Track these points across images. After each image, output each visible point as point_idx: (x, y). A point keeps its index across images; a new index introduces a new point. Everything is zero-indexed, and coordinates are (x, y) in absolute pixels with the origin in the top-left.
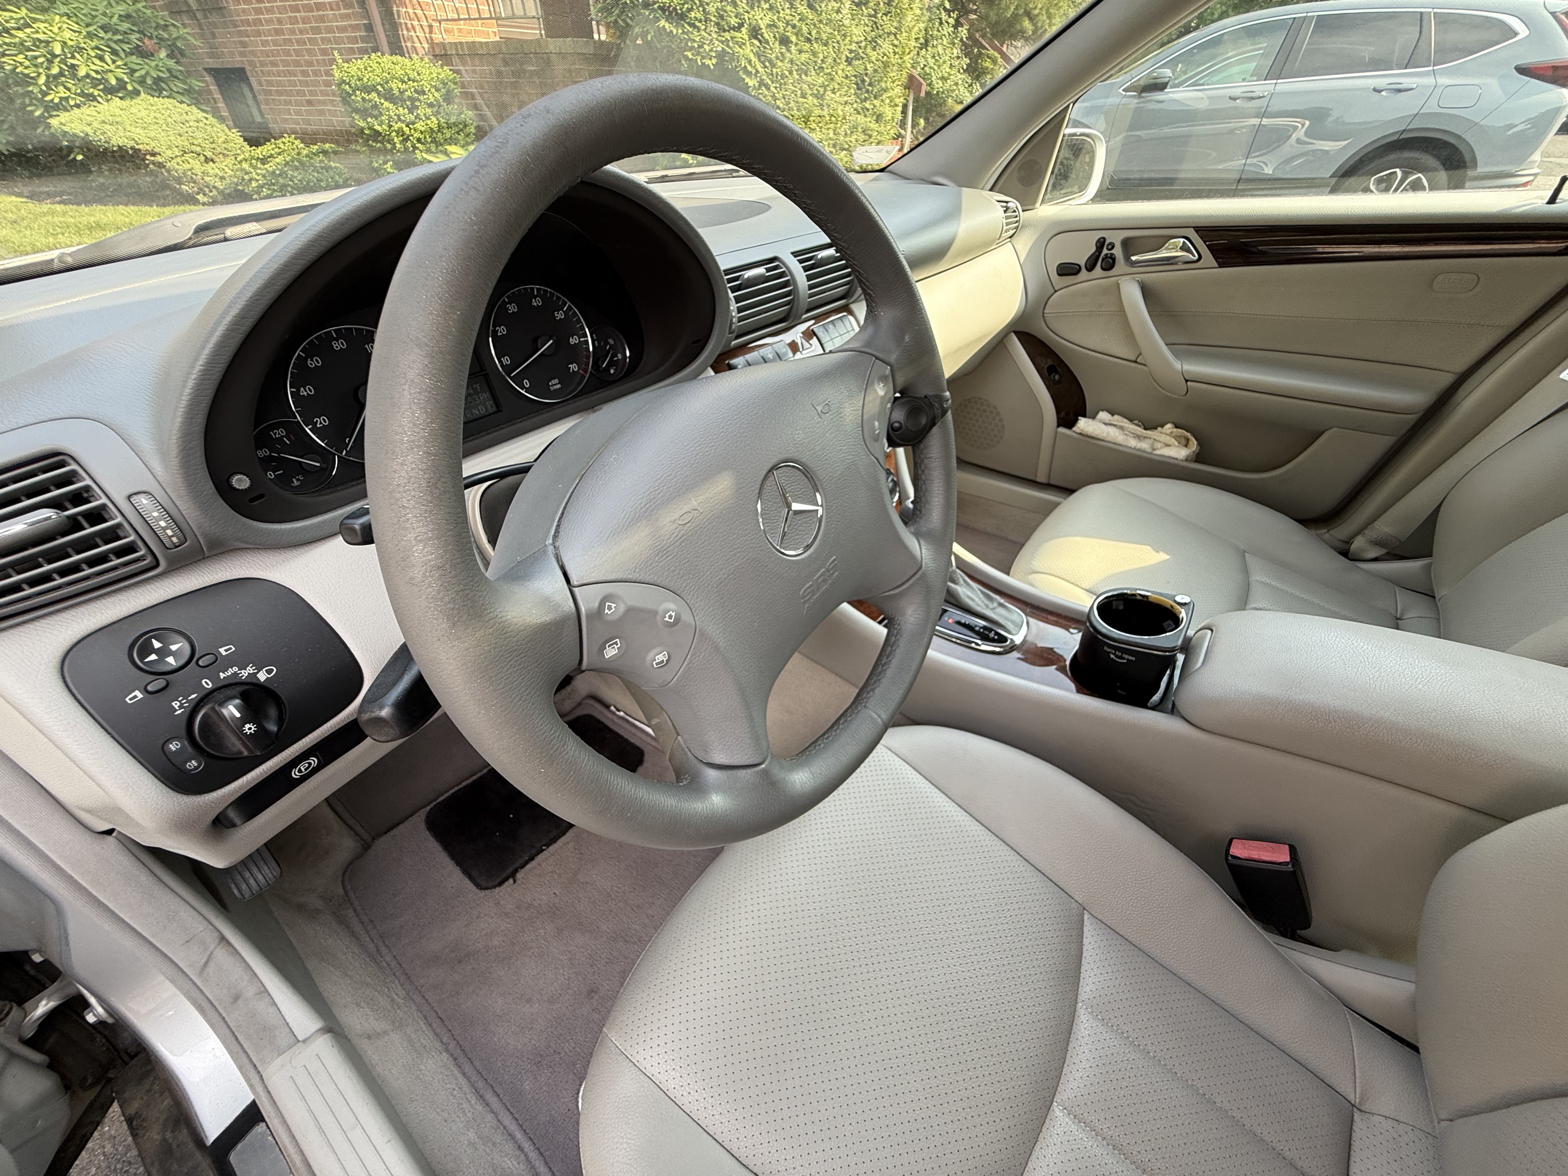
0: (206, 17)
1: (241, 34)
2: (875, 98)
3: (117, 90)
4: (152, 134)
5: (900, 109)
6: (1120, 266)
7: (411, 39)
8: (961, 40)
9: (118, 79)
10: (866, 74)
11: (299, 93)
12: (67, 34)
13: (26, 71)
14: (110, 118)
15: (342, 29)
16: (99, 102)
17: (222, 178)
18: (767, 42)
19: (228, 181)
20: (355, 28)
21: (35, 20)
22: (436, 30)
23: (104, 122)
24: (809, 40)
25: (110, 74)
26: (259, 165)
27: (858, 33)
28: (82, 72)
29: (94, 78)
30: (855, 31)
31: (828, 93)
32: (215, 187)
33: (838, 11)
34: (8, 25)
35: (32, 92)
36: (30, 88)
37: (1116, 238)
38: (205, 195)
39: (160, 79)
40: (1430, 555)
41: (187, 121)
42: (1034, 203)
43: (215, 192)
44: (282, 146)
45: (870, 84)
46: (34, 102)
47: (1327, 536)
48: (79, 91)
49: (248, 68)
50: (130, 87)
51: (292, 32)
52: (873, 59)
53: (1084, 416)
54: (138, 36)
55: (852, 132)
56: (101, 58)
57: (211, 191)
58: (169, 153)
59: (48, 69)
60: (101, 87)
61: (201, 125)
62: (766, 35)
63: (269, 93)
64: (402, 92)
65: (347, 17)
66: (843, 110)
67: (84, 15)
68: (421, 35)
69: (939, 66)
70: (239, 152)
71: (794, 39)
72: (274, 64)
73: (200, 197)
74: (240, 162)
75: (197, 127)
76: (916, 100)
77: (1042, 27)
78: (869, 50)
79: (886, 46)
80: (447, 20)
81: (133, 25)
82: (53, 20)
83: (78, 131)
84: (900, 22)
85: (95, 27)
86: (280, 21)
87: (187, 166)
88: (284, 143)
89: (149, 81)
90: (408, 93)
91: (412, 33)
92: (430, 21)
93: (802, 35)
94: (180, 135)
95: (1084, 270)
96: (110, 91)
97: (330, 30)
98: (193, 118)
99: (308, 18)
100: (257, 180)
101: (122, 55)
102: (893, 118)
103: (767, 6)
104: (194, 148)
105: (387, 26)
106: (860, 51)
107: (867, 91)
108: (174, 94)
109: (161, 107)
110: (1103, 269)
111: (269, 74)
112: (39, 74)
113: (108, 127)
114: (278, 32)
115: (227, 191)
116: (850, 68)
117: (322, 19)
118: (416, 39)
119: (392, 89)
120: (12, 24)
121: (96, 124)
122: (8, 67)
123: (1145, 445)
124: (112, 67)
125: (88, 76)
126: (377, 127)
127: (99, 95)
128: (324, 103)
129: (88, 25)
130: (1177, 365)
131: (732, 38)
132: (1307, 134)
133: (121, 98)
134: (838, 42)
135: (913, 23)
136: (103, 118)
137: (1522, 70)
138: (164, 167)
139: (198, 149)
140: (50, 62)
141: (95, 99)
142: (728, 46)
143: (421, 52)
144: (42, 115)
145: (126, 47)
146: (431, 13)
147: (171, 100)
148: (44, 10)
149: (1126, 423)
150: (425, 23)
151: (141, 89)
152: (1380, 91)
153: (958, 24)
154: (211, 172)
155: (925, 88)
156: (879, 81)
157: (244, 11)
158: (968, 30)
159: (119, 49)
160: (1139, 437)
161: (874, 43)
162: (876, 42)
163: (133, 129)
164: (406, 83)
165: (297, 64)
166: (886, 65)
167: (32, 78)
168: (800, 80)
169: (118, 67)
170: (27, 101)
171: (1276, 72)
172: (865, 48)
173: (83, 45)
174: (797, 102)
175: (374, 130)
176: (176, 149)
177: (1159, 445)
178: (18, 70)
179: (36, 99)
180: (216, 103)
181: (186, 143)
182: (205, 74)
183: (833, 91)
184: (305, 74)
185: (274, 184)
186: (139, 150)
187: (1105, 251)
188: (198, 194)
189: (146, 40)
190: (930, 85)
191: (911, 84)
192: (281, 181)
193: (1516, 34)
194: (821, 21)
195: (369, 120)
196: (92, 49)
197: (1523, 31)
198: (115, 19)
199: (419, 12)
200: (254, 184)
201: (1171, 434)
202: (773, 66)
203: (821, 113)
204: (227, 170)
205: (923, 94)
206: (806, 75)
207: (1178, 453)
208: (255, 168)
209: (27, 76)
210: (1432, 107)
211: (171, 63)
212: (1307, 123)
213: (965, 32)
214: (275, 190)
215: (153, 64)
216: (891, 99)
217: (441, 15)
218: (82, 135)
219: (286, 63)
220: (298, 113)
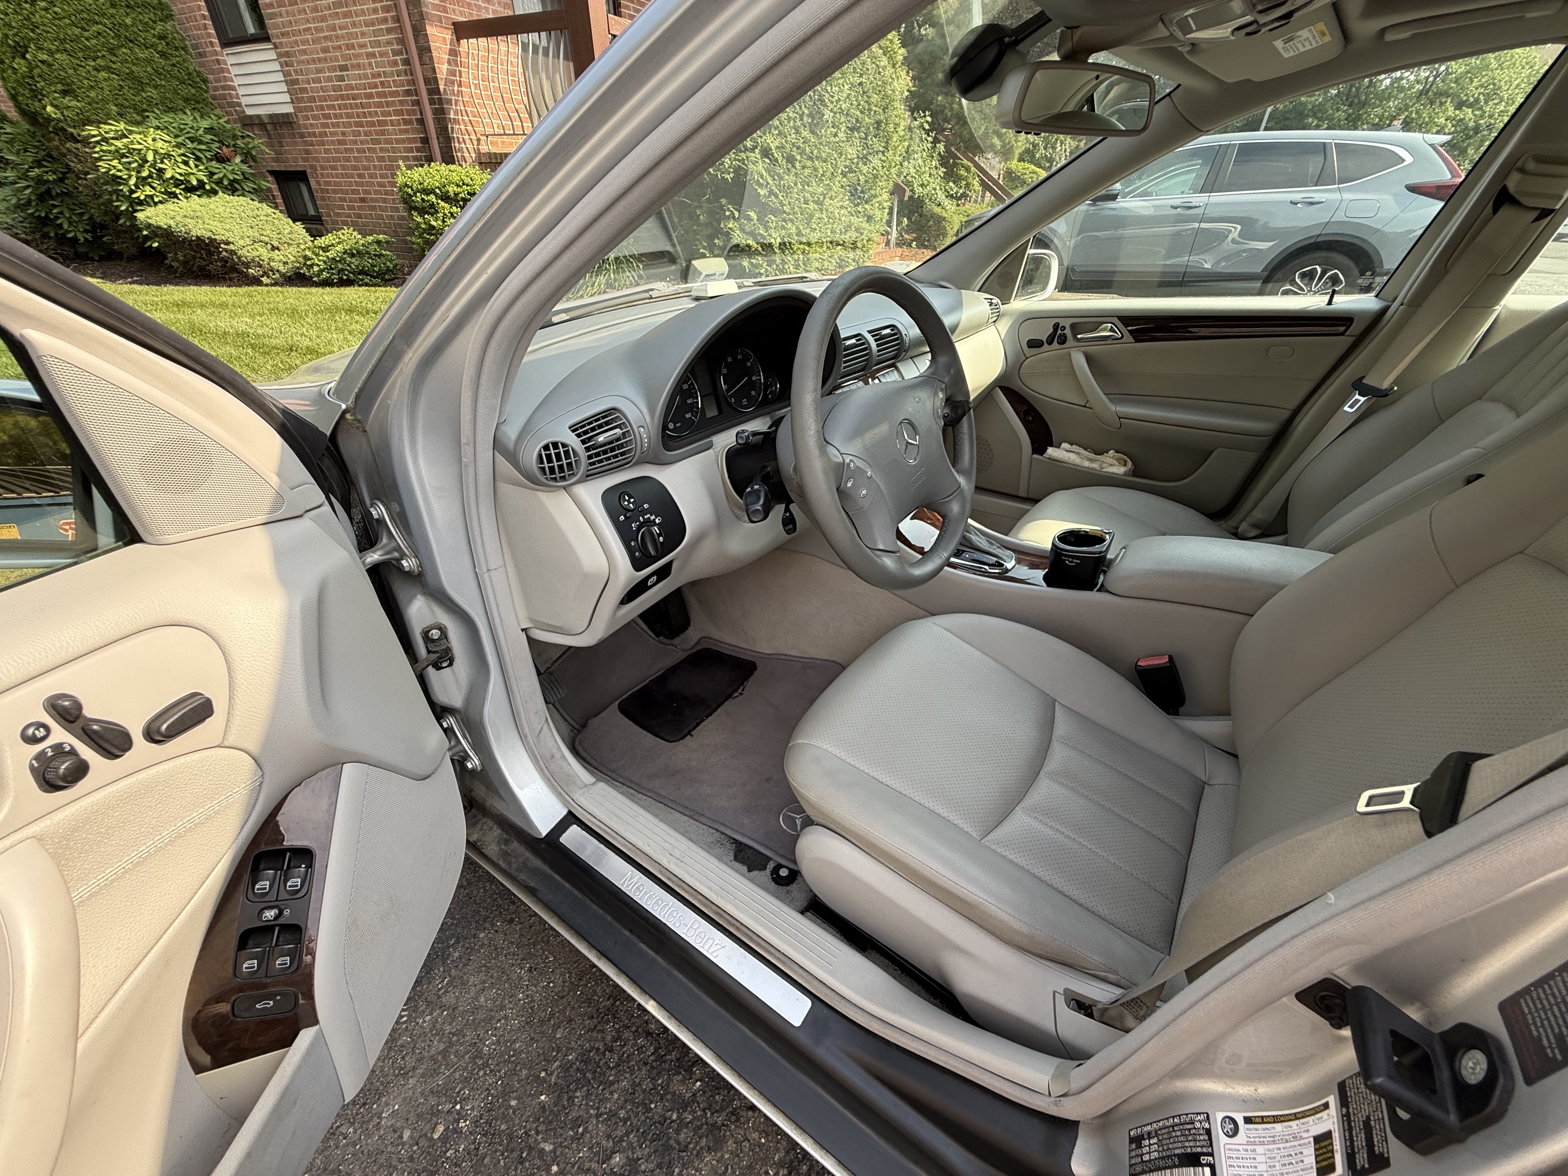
0: (276, 129)
1: (306, 143)
2: (866, 203)
3: (197, 189)
4: (228, 227)
5: (887, 211)
6: (1070, 342)
7: (461, 150)
8: (939, 154)
9: (198, 180)
10: (859, 184)
11: (353, 192)
12: (160, 144)
13: (119, 174)
14: (192, 213)
15: (403, 141)
16: (179, 199)
17: (285, 263)
18: (776, 160)
19: (290, 266)
20: (413, 140)
21: (131, 132)
22: (482, 142)
23: (185, 216)
24: (810, 158)
25: (192, 176)
26: (321, 253)
27: (852, 152)
28: (168, 175)
29: (177, 179)
30: (850, 151)
31: (827, 200)
32: (278, 271)
33: (836, 135)
34: (107, 136)
35: (122, 190)
36: (121, 188)
37: (1066, 323)
38: (268, 277)
39: (235, 180)
40: (1286, 533)
41: (258, 216)
42: (1010, 299)
43: (277, 275)
44: (341, 236)
45: (862, 192)
46: (121, 198)
47: (1225, 526)
48: (163, 190)
49: (309, 171)
50: (208, 187)
51: (355, 142)
52: (865, 171)
53: (1052, 446)
54: (218, 145)
55: (846, 231)
56: (186, 163)
57: (274, 274)
58: (241, 242)
59: (138, 172)
60: (183, 186)
61: (269, 218)
62: (776, 155)
63: (327, 191)
64: (456, 194)
65: (406, 131)
66: (839, 213)
67: (174, 128)
68: (470, 146)
69: (920, 176)
70: (301, 241)
71: (798, 157)
72: (334, 168)
73: (265, 280)
74: (304, 250)
75: (267, 221)
76: (901, 201)
77: (1009, 143)
78: (860, 165)
79: (876, 161)
80: (495, 135)
81: (215, 136)
82: (148, 133)
83: (162, 224)
84: (887, 142)
85: (183, 138)
86: (344, 134)
87: (255, 253)
88: (343, 234)
89: (226, 182)
90: (462, 195)
91: (463, 145)
92: (479, 136)
93: (805, 154)
94: (252, 228)
95: (1045, 344)
96: (190, 189)
97: (388, 142)
98: (263, 213)
99: (370, 132)
100: (318, 265)
101: (205, 161)
102: (881, 219)
103: (777, 132)
104: (263, 238)
105: (441, 140)
106: (853, 166)
107: (859, 198)
108: (246, 193)
109: (236, 204)
110: (1059, 343)
111: (328, 176)
112: (130, 176)
113: (190, 221)
114: (340, 142)
115: (289, 274)
116: (845, 180)
117: (382, 133)
118: (465, 150)
119: (448, 192)
120: (112, 135)
121: (178, 218)
122: (103, 170)
123: (1095, 466)
124: (195, 171)
125: (172, 177)
126: (433, 223)
127: (181, 194)
128: (376, 200)
129: (176, 136)
130: (1113, 408)
131: (747, 158)
132: (1240, 235)
133: (199, 196)
134: (835, 159)
135: (898, 143)
136: (185, 213)
137: (1412, 189)
138: (236, 254)
139: (267, 239)
140: (141, 166)
141: (175, 196)
142: (743, 163)
143: (469, 160)
144: (127, 210)
145: (208, 154)
146: (479, 129)
147: (245, 199)
148: (138, 124)
149: (1082, 451)
150: (474, 137)
151: (217, 188)
152: (1296, 204)
153: (936, 141)
154: (276, 258)
155: (908, 193)
156: (869, 190)
157: (311, 125)
158: (945, 146)
159: (202, 156)
160: (1091, 460)
161: (865, 159)
162: (867, 158)
163: (212, 222)
164: (461, 187)
165: (355, 168)
166: (875, 177)
167: (125, 179)
168: (803, 190)
169: (200, 170)
170: (114, 198)
171: (1209, 186)
172: (858, 163)
173: (172, 153)
174: (800, 208)
175: (430, 225)
176: (248, 239)
177: (1106, 465)
178: (111, 173)
179: (123, 196)
180: (274, 199)
181: (257, 234)
182: (268, 175)
183: (831, 198)
184: (361, 176)
185: (332, 269)
186: (215, 239)
187: (1059, 332)
188: (263, 276)
189: (224, 148)
190: (912, 191)
191: (897, 190)
192: (340, 266)
193: (1403, 160)
194: (821, 143)
195: (426, 216)
196: (179, 156)
197: (1409, 159)
198: (201, 132)
199: (470, 128)
200: (316, 269)
201: (1113, 457)
202: (781, 179)
203: (821, 216)
204: (290, 256)
205: (906, 198)
206: (808, 186)
207: (1119, 470)
208: (317, 255)
209: (120, 178)
210: (1340, 217)
211: (244, 167)
212: (1239, 227)
213: (942, 147)
214: (333, 274)
215: (230, 168)
216: (880, 203)
217: (489, 131)
218: (165, 227)
219: (344, 167)
220: (351, 208)
